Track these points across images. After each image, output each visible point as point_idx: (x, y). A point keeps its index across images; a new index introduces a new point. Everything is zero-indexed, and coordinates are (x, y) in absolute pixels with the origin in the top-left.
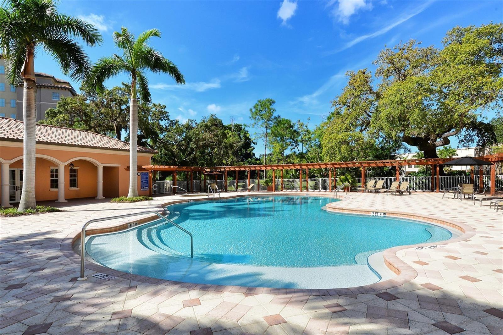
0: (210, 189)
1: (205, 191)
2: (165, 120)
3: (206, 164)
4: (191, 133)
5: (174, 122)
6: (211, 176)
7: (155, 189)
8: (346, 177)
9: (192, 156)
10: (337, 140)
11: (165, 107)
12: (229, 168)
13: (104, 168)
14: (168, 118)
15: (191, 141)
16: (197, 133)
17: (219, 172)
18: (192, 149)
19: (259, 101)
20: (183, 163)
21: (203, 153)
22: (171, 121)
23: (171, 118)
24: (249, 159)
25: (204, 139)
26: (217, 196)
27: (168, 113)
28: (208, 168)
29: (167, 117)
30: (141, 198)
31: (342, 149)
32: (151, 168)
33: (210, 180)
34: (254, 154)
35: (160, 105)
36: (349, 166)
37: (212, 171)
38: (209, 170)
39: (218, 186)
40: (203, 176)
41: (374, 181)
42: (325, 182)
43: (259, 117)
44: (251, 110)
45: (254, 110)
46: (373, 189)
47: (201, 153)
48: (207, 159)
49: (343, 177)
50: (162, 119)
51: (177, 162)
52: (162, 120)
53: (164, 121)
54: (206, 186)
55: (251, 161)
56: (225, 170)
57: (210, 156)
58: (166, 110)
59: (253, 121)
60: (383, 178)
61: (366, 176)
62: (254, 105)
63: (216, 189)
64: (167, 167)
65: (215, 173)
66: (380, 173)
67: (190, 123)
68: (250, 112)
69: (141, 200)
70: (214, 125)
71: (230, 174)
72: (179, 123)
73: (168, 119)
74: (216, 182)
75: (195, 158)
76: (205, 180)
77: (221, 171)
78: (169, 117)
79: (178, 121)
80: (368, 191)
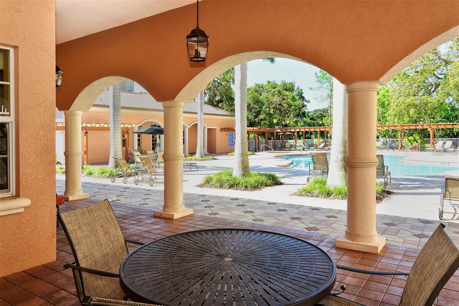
8: (415, 138)
10: (406, 103)
13: (208, 129)
31: (411, 112)
36: (418, 127)
37: (285, 132)
38: (279, 131)
41: (443, 142)
42: (393, 142)
43: (325, 81)
46: (442, 148)
49: (411, 138)
56: (295, 131)
59: (318, 85)
60: (452, 139)
61: (434, 136)
65: (288, 133)
66: (449, 134)
68: (315, 75)
80: (437, 151)
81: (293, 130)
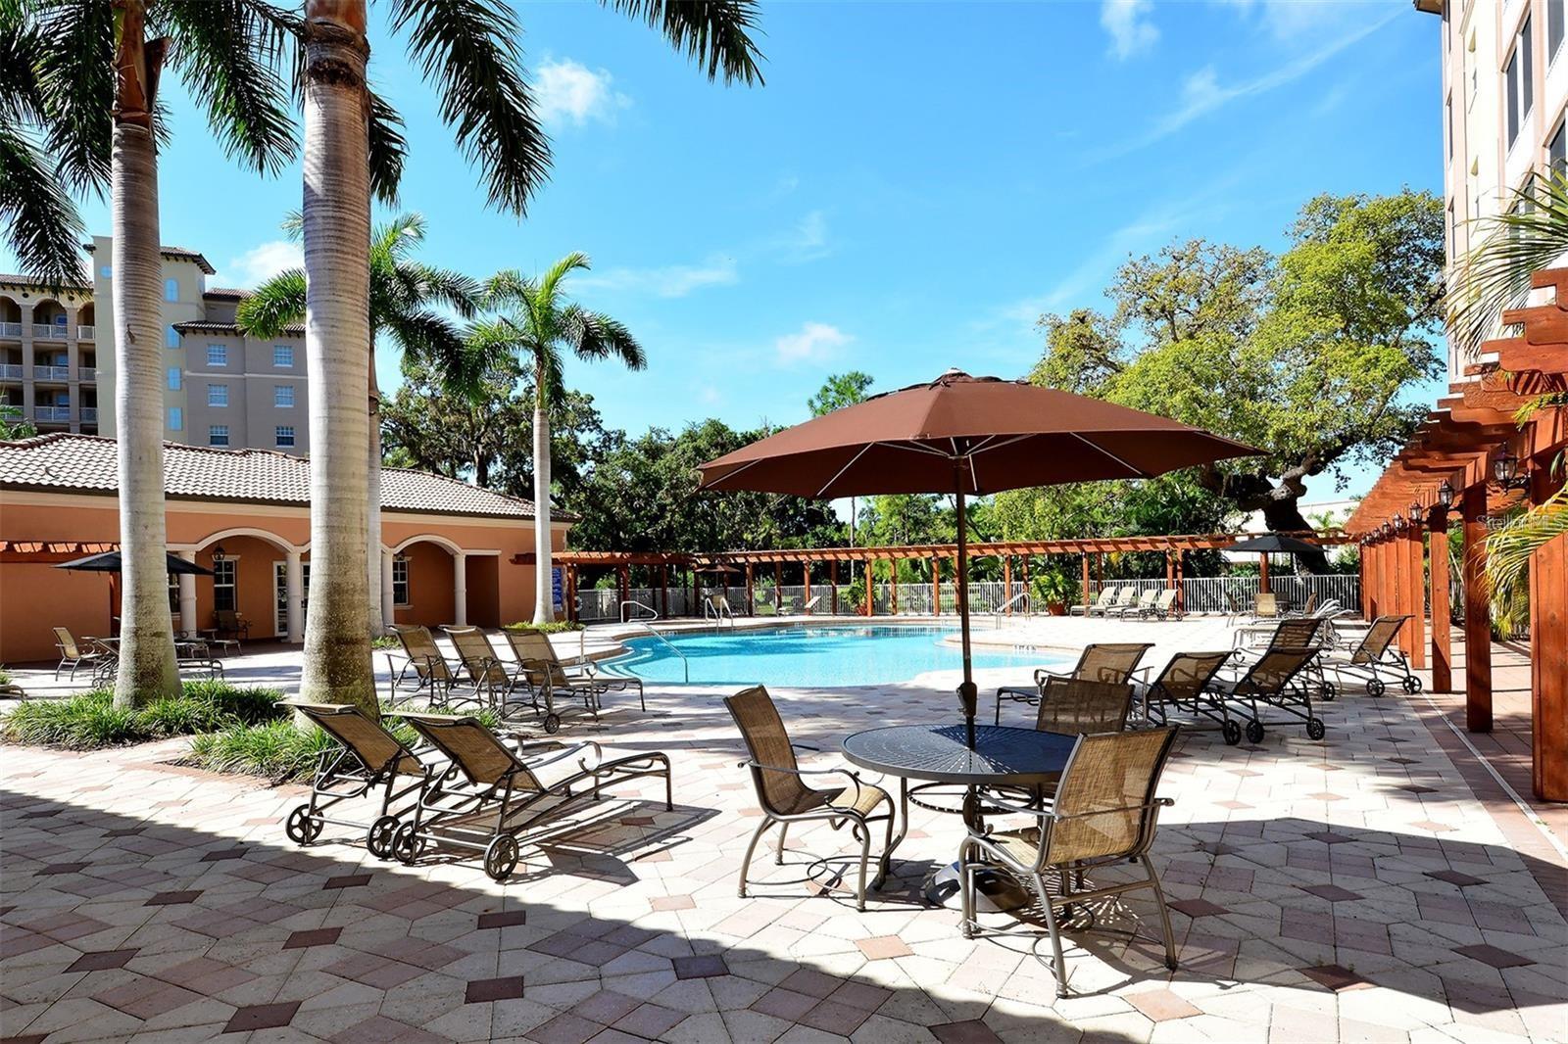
0: (710, 609)
1: (699, 614)
2: (591, 430)
3: (699, 544)
4: (658, 467)
5: (613, 435)
6: (711, 578)
7: (577, 609)
8: (1053, 579)
9: (662, 524)
11: (592, 399)
12: (758, 556)
13: (468, 558)
14: (598, 426)
15: (660, 488)
16: (674, 466)
17: (731, 565)
18: (662, 508)
19: (831, 380)
20: (641, 545)
21: (689, 515)
22: (606, 433)
23: (605, 426)
24: (819, 529)
25: (692, 483)
26: (726, 623)
27: (599, 413)
28: (704, 557)
29: (594, 422)
30: (562, 624)
31: (1036, 508)
32: (571, 560)
33: (711, 585)
34: (833, 513)
35: (577, 393)
37: (713, 566)
38: (705, 561)
39: (729, 602)
40: (690, 575)
41: (1113, 589)
44: (811, 403)
45: (818, 404)
47: (683, 516)
48: (702, 531)
49: (1044, 579)
50: (584, 427)
51: (625, 540)
52: (583, 431)
53: (587, 432)
54: (698, 603)
55: (823, 534)
56: (747, 561)
57: (707, 522)
58: (594, 406)
60: (1132, 581)
62: (818, 390)
63: (725, 609)
64: (606, 555)
65: (720, 569)
67: (655, 437)
68: (808, 407)
69: (564, 630)
70: (716, 446)
71: (762, 570)
72: (626, 438)
73: (601, 430)
74: (726, 593)
75: (670, 529)
76: (698, 586)
77: (736, 565)
78: (602, 425)
79: (625, 434)
81: (741, 560)
